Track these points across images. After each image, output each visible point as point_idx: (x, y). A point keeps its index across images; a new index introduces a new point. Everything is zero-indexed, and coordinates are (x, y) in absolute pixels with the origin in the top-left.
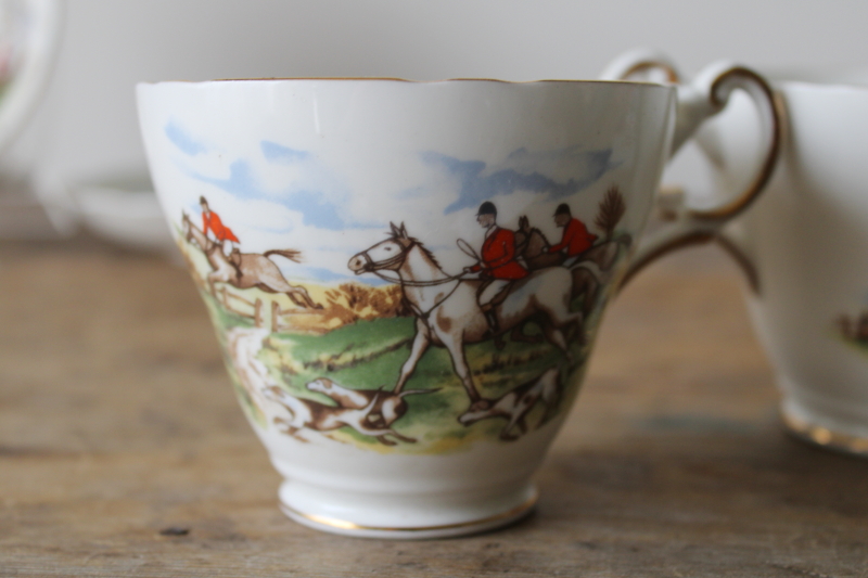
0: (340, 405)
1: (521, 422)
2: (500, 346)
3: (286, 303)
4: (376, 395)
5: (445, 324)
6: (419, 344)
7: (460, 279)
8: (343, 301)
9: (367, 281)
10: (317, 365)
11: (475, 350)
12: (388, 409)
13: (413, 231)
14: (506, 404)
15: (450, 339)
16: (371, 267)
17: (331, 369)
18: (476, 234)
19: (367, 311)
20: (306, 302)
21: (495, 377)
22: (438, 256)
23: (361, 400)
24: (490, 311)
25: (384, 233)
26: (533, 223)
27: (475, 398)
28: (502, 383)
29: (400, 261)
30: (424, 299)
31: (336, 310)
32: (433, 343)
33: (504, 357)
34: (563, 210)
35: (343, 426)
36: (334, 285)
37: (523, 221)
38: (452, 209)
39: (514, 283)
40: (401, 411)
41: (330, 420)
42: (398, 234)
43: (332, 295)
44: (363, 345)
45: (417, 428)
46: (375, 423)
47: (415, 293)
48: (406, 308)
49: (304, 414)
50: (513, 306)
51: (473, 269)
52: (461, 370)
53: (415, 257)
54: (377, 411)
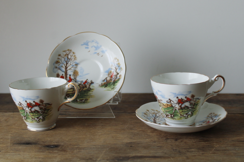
0: (168, 115)
1: (187, 117)
2: (183, 110)
3: (162, 105)
4: (171, 114)
5: (176, 108)
6: (174, 110)
7: (176, 104)
8: (166, 105)
9: (168, 103)
10: (165, 111)
11: (180, 110)
12: (172, 116)
13: (171, 99)
14: (185, 115)
15: (177, 109)
16: (168, 102)
17: (167, 112)
18: (177, 100)
19: (169, 106)
20: (164, 105)
21: (183, 113)
22: (174, 101)
23: (170, 115)
24: (181, 106)
25: (168, 99)
26: (183, 98)
27: (181, 115)
28: (184, 113)
29: (170, 102)
30: (174, 105)
31: (166, 106)
32: (175, 110)
33: (183, 111)
34: (186, 97)
35: (169, 117)
36: (165, 103)
37: (181, 98)
38: (174, 97)
39: (182, 104)
40: (174, 116)
41: (168, 117)
42: (170, 99)
43: (166, 104)
44: (169, 109)
45: (176, 118)
46: (171, 117)
47: (172, 105)
48: (172, 106)
49: (166, 116)
50: (183, 106)
51: (178, 103)
52: (179, 112)
53: (171, 101)
54: (171, 116)
